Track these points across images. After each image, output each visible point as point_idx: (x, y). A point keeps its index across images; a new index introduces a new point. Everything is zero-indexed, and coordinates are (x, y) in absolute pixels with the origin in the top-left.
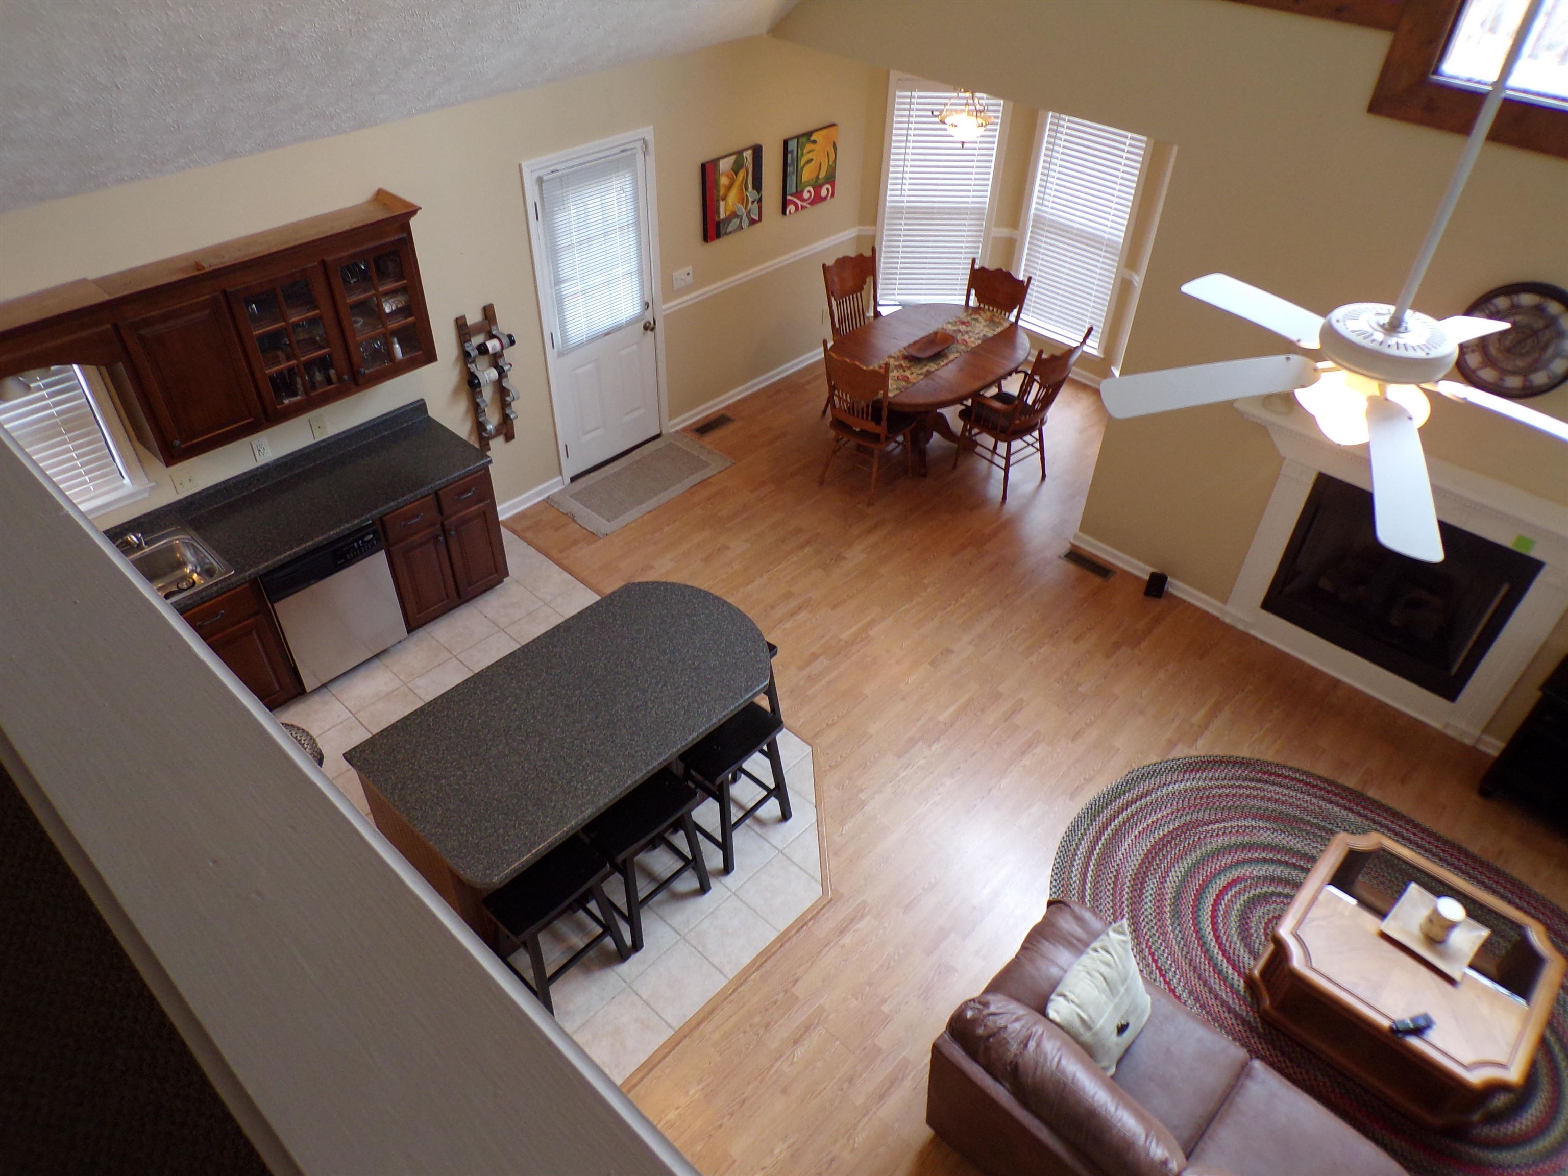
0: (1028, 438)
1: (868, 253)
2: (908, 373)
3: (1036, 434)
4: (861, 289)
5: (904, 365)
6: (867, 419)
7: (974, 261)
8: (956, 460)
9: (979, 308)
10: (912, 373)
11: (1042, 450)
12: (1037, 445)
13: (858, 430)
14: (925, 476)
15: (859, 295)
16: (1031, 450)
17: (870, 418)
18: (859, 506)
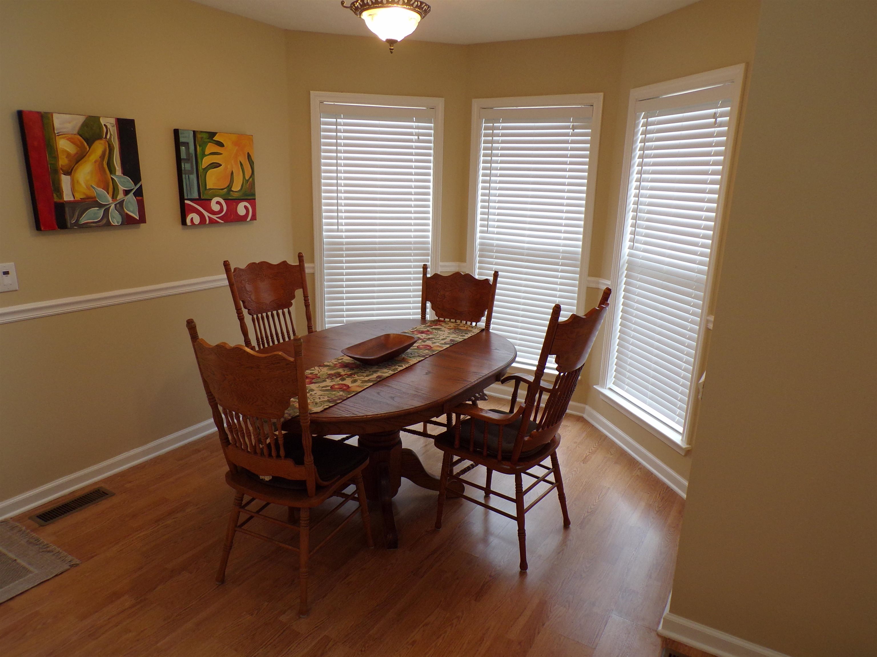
0: (536, 470)
1: (293, 262)
2: (348, 382)
3: (548, 462)
4: (289, 305)
5: (343, 373)
6: (278, 456)
7: (425, 267)
8: (440, 513)
9: (438, 321)
10: (355, 381)
11: (558, 484)
12: (551, 478)
13: (267, 478)
14: (394, 545)
15: (286, 310)
16: (543, 487)
17: (282, 452)
18: (283, 618)
